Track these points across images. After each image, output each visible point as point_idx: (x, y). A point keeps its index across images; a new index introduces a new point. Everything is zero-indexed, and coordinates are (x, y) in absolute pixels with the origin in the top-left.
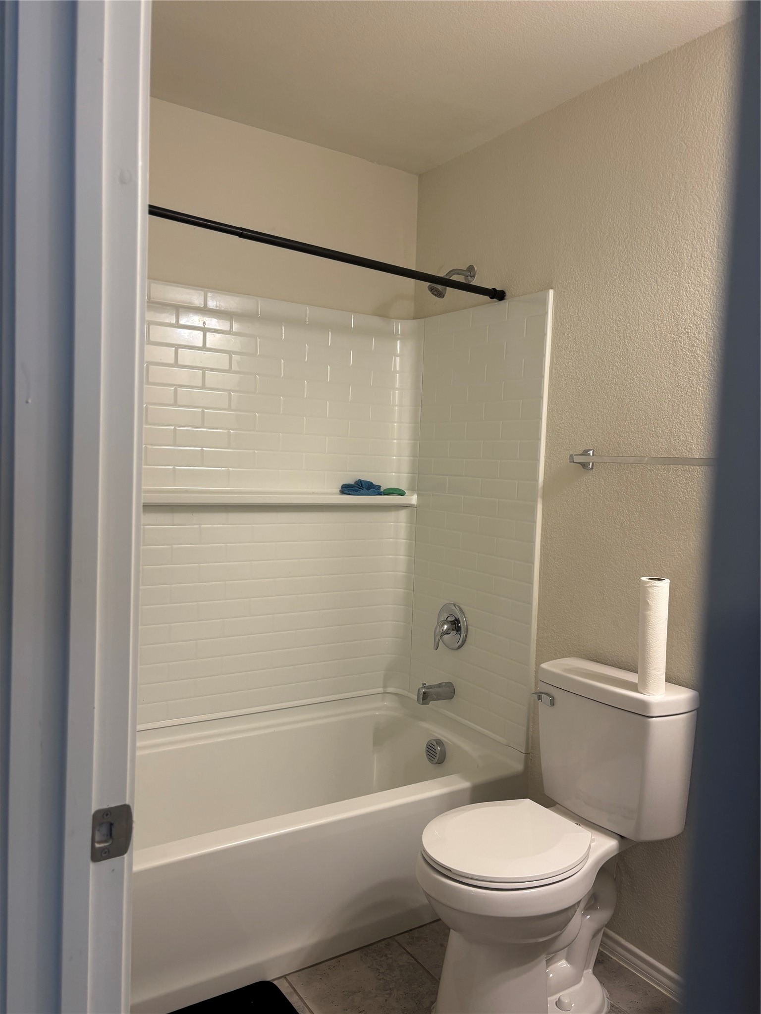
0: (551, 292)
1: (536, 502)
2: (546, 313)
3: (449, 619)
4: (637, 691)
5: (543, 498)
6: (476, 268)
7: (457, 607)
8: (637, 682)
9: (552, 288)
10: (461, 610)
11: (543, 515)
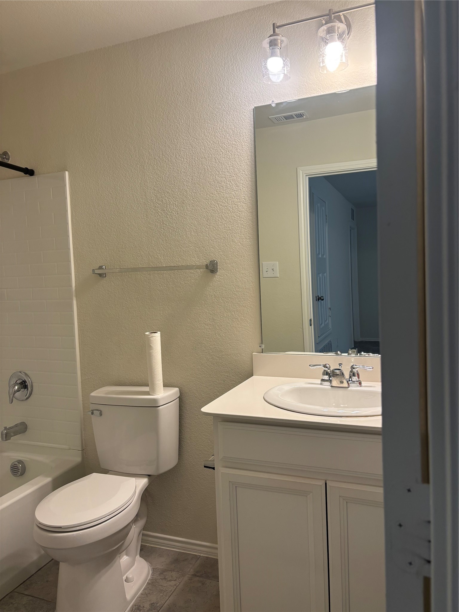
0: (67, 173)
1: (72, 299)
2: (65, 185)
3: (18, 382)
4: (149, 395)
5: (76, 297)
6: (9, 154)
7: (22, 373)
8: (149, 390)
9: (67, 171)
10: (26, 374)
11: (77, 307)
